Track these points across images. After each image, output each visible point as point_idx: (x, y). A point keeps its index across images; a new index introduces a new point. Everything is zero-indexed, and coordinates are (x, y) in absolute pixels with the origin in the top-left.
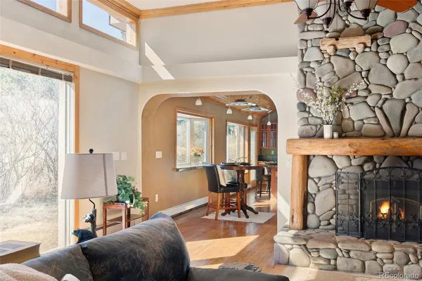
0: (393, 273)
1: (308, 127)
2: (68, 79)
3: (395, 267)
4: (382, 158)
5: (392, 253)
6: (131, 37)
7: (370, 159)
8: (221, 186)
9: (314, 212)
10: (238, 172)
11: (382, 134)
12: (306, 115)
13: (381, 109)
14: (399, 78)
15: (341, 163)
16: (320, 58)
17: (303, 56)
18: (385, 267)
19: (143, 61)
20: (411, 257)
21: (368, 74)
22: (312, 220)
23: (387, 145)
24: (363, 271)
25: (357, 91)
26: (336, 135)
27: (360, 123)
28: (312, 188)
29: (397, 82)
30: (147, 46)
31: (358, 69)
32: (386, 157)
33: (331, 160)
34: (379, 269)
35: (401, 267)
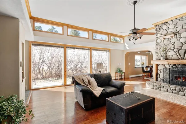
0: (175, 93)
1: (158, 58)
2: (108, 51)
3: (176, 92)
4: (178, 65)
5: (176, 88)
6: (122, 42)
7: (175, 65)
8: (145, 71)
9: (159, 77)
10: (151, 68)
11: (178, 59)
12: (157, 55)
13: (178, 52)
14: (183, 44)
15: (167, 66)
16: (161, 41)
17: (156, 41)
18: (173, 92)
19: (125, 46)
20: (181, 90)
21: (174, 44)
22: (159, 79)
23: (178, 61)
24: (167, 92)
25: (171, 48)
26: (164, 59)
27: (172, 56)
28: (159, 72)
29: (183, 45)
30: (125, 43)
31: (171, 42)
32: (179, 65)
33: (164, 65)
34: (172, 92)
35: (178, 92)
